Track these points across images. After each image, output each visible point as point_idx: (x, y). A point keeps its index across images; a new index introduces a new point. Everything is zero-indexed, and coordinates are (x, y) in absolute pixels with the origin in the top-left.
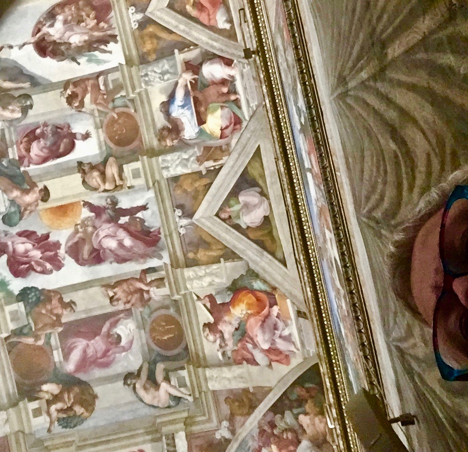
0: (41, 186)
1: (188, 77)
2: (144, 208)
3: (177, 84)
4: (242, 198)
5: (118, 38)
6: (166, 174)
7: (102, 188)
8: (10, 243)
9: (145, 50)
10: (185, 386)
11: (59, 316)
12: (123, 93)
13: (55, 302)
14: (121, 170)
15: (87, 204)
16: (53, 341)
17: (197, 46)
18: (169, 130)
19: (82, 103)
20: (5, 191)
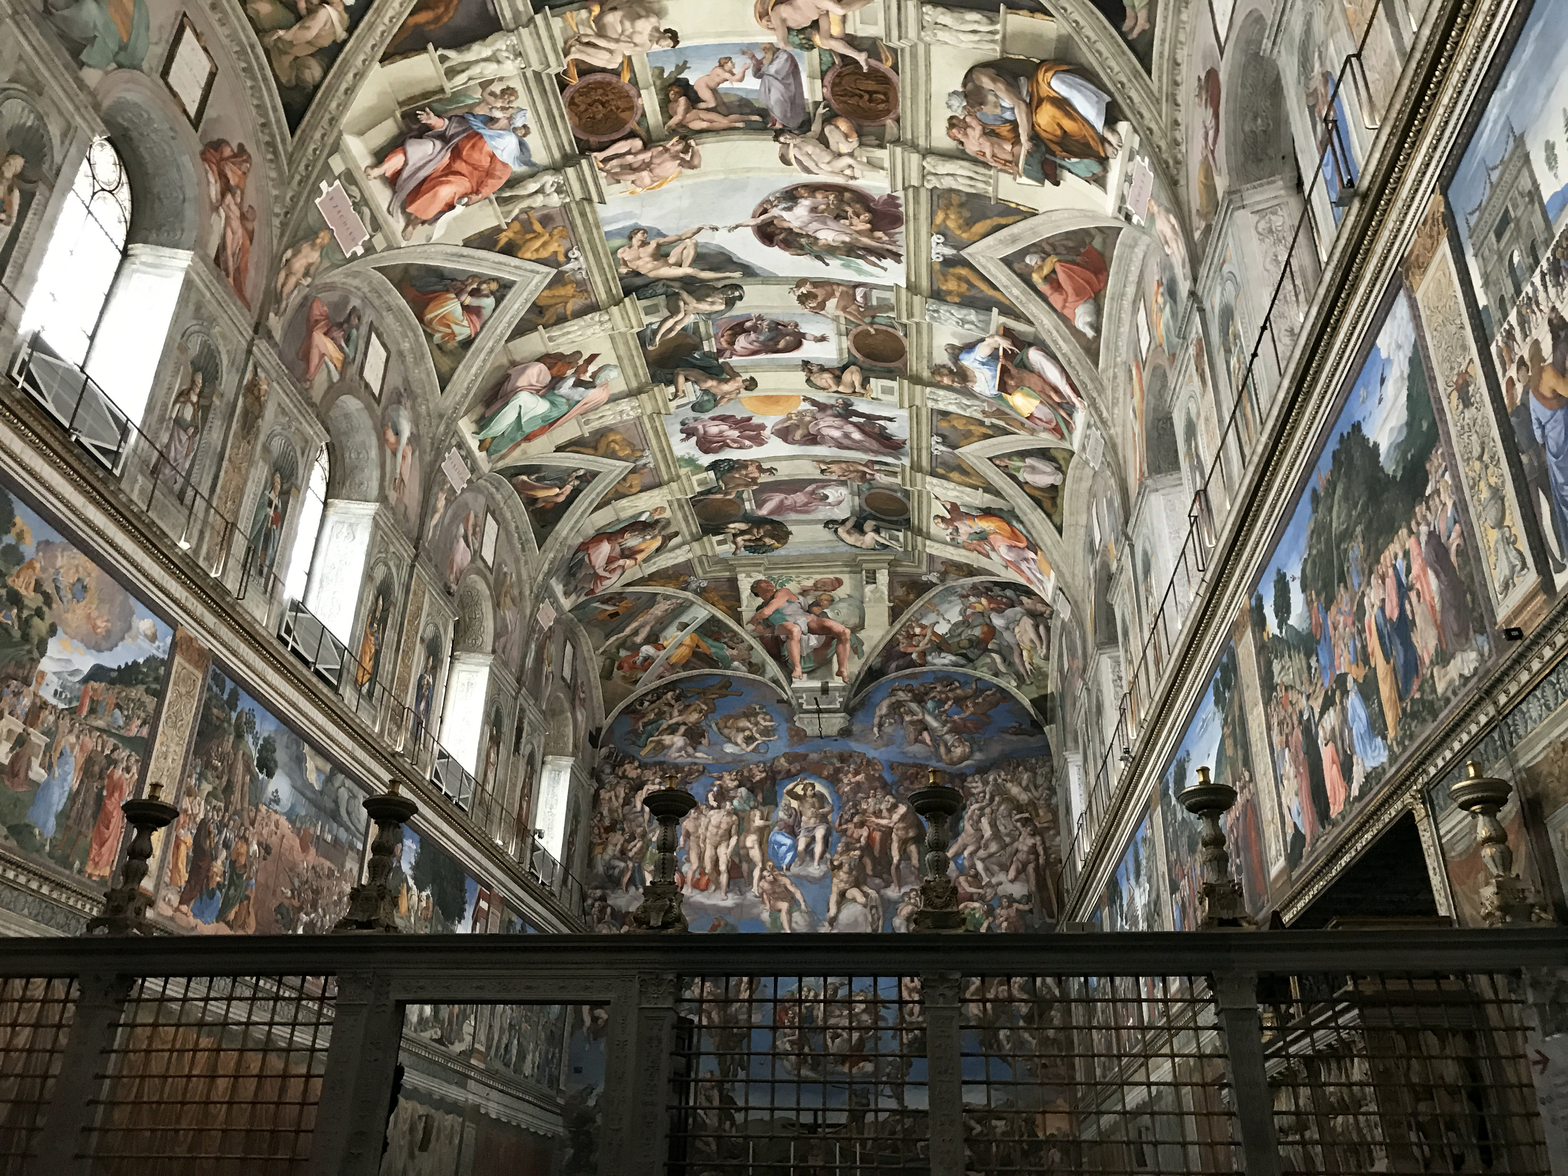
0: (746, 376)
1: (1004, 344)
2: (891, 420)
3: (982, 340)
4: (1029, 461)
6: (930, 404)
7: (834, 388)
8: (700, 427)
9: (944, 288)
10: (898, 540)
11: (754, 480)
12: (892, 315)
13: (752, 469)
14: (865, 382)
15: (806, 399)
16: (745, 496)
17: (1031, 323)
18: (951, 371)
19: (822, 306)
20: (696, 382)
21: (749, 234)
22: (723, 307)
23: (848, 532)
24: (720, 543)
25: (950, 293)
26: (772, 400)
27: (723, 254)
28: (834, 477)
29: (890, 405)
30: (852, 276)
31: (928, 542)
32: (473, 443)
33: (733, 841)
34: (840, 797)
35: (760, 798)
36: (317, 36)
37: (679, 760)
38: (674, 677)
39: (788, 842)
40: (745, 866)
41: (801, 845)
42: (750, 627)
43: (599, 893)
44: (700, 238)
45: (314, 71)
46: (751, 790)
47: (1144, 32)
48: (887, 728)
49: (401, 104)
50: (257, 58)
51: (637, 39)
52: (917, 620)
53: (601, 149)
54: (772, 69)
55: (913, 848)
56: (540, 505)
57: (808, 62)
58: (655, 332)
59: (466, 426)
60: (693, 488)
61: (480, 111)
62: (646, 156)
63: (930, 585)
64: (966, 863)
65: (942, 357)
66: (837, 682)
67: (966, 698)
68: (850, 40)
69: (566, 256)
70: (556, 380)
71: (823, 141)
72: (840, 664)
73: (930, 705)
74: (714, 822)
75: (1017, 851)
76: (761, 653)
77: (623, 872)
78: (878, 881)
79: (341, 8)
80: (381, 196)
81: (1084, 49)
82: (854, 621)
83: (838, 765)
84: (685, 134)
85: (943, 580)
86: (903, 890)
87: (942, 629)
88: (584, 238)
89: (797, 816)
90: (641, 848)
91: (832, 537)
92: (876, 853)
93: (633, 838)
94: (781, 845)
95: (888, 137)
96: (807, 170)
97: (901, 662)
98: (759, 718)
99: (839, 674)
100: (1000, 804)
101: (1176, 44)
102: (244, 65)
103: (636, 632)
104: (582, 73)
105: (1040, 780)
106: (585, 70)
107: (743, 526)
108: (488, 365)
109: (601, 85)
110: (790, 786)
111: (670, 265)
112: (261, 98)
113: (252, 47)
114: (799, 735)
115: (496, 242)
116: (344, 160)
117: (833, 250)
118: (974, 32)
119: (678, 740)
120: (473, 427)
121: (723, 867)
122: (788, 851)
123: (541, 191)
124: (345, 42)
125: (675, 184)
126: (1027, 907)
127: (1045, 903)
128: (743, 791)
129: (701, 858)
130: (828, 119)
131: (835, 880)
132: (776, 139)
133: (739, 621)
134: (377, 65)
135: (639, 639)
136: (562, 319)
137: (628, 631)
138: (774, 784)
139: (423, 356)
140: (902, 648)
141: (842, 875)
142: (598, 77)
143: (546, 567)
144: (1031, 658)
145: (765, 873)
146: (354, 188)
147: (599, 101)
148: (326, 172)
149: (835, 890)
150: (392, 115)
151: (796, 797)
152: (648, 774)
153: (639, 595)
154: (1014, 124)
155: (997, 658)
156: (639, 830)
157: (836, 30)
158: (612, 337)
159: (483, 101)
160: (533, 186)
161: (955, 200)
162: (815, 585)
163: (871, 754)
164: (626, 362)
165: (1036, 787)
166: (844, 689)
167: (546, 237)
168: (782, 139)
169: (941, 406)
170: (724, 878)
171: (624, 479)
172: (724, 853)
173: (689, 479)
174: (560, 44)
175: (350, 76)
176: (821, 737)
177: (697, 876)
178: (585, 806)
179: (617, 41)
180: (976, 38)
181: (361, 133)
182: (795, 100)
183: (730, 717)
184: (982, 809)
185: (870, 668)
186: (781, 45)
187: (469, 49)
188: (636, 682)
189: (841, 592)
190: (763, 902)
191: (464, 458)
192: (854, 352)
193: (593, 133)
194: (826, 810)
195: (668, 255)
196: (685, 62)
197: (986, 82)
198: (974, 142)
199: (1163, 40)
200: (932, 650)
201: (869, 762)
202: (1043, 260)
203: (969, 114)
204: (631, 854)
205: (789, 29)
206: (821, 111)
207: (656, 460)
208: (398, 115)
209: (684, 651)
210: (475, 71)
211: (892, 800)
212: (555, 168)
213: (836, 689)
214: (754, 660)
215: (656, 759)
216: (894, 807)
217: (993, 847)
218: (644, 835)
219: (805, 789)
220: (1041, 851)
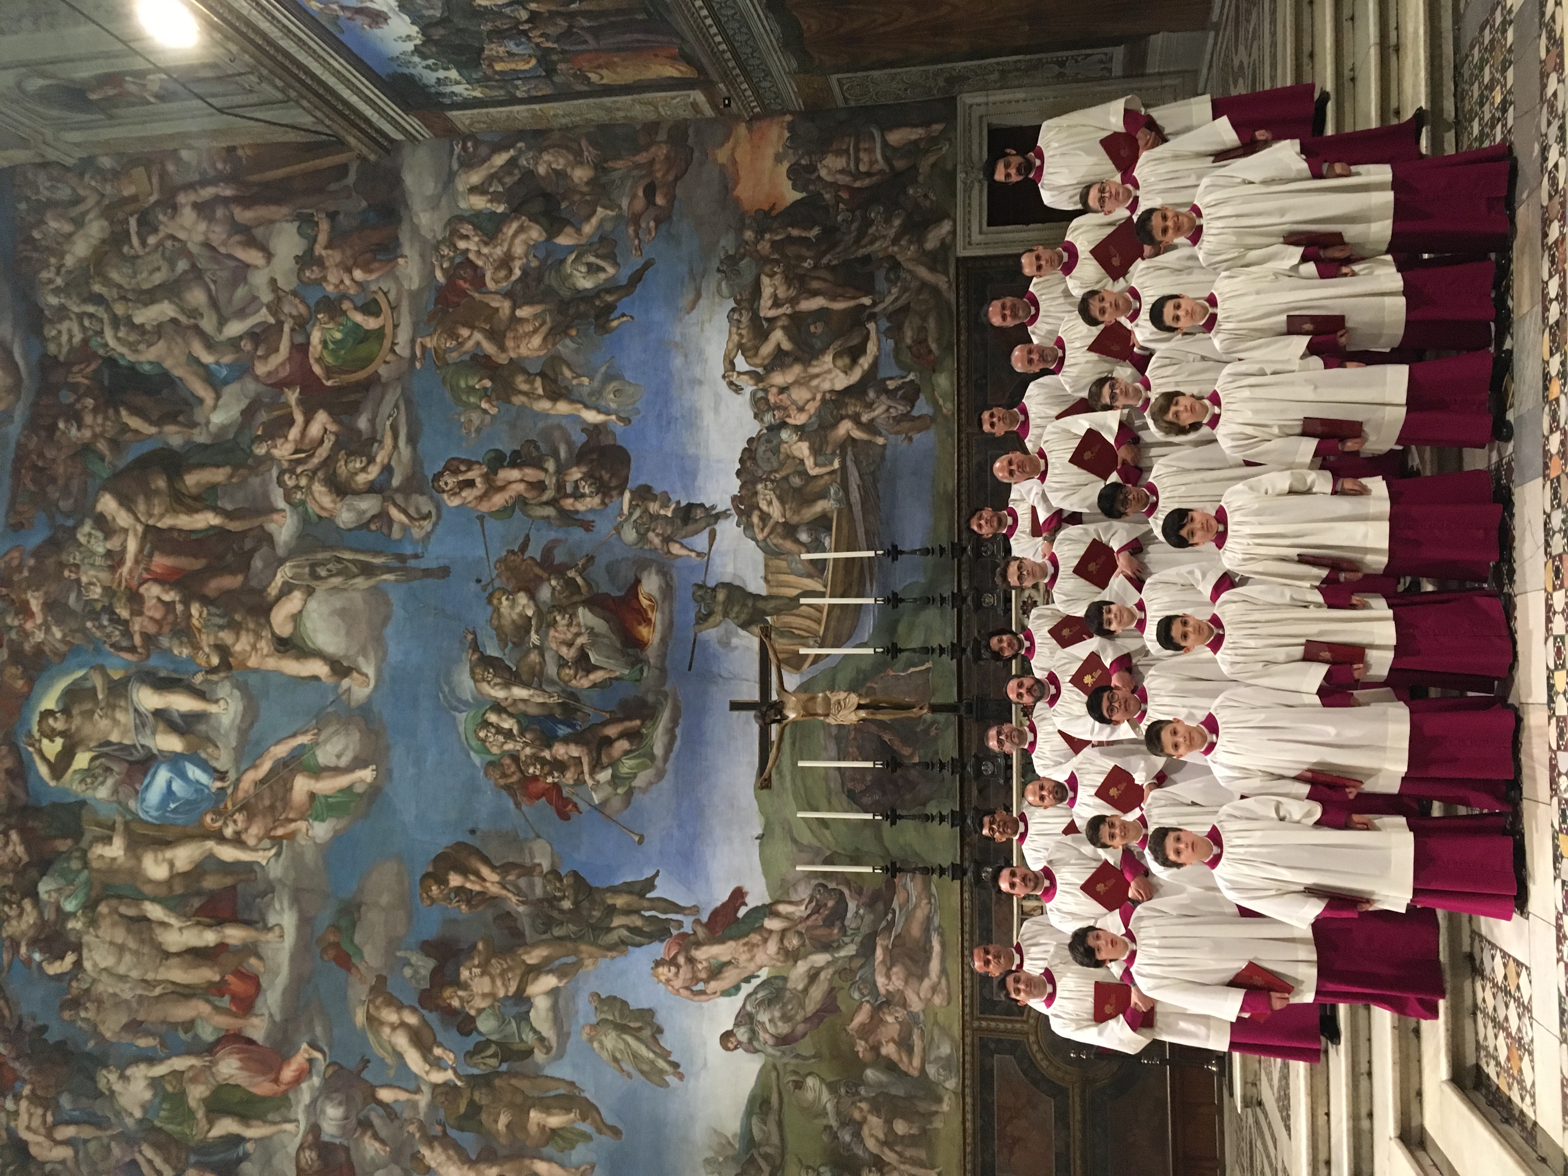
33: (154, 911)
34: (74, 650)
35: (63, 845)
39: (163, 775)
40: (210, 883)
41: (171, 743)
46: (45, 865)
55: (192, 480)
64: (227, 359)
74: (108, 960)
78: (257, 563)
86: (281, 504)
90: (157, 1146)
92: (198, 564)
94: (169, 793)
100: (107, 282)
105: (64, 193)
110: (43, 770)
121: (210, 938)
122: (183, 775)
126: (325, 224)
129: (186, 993)
131: (252, 662)
145: (229, 832)
149: (271, 663)
151: (66, 756)
165: (77, 201)
170: (235, 935)
172: (179, 934)
177: (225, 1002)
184: (116, 321)
190: (291, 836)
194: (98, 682)
211: (87, 528)
216: (103, 524)
217: (197, 297)
218: (129, 1140)
219: (51, 735)
220: (208, 192)
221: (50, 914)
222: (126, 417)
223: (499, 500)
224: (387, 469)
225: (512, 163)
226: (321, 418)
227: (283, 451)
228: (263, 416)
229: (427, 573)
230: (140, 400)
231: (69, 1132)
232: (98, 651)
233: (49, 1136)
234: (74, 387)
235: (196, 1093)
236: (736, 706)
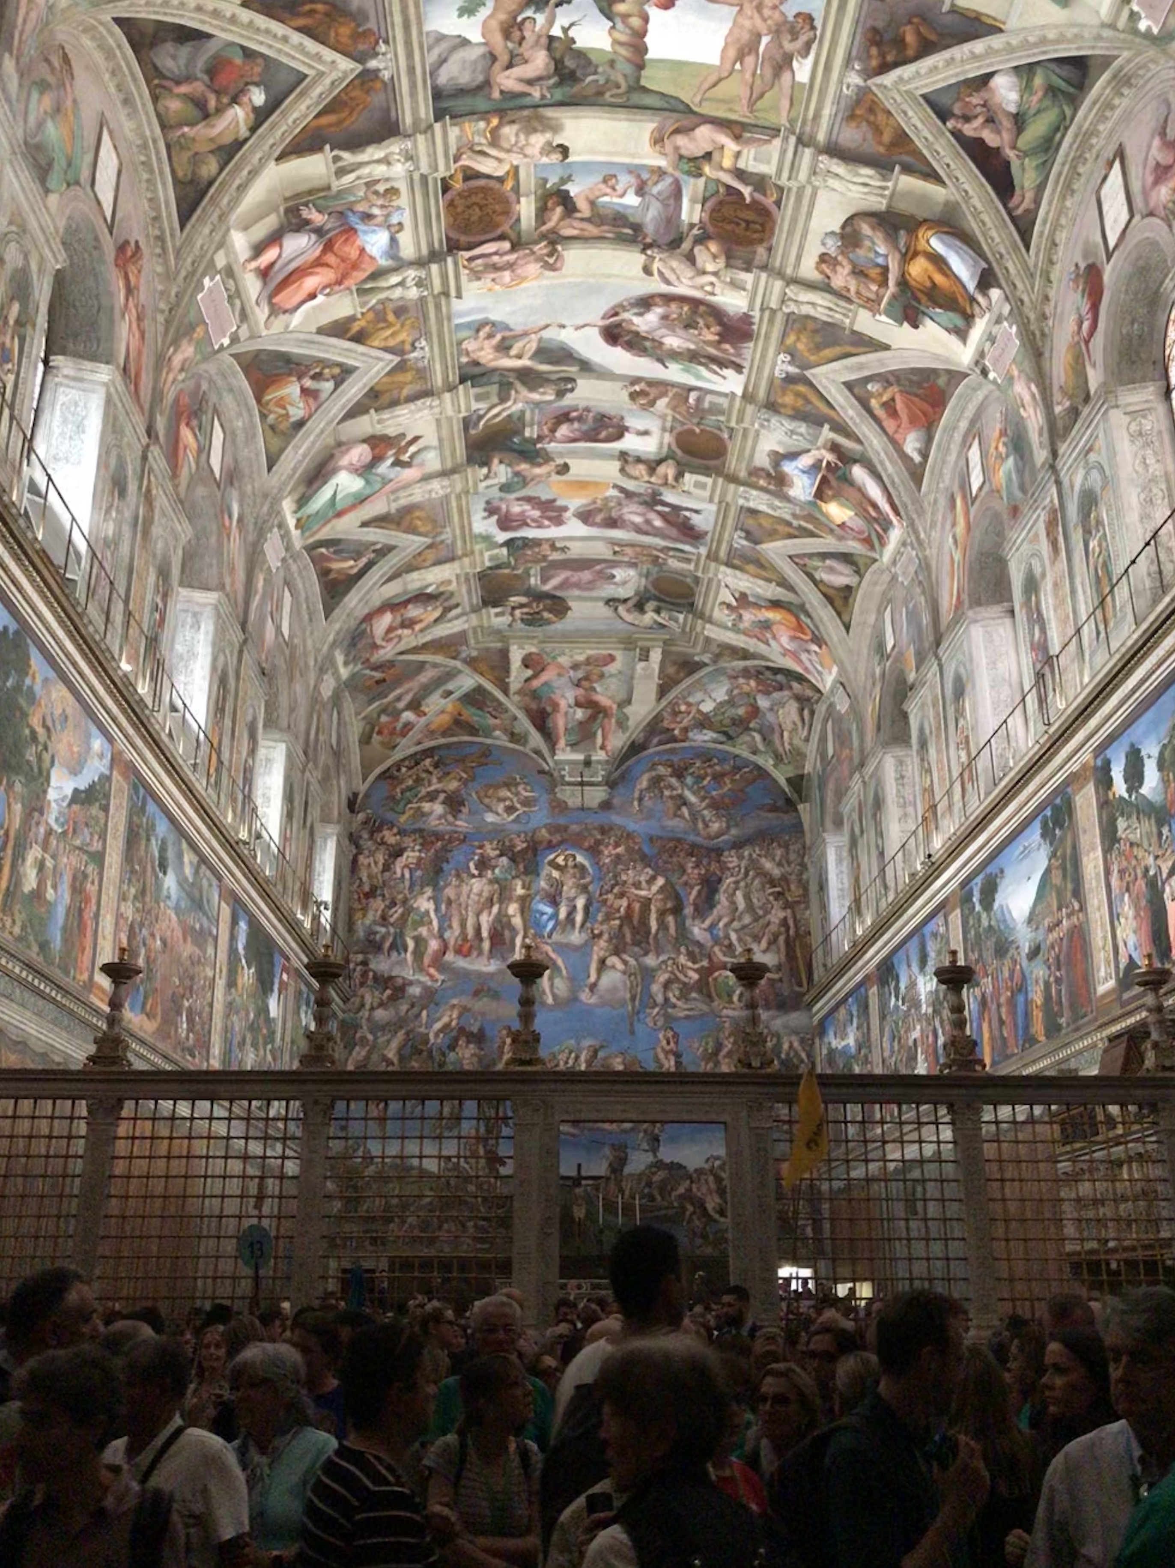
0: (560, 461)
1: (829, 457)
2: (697, 512)
3: (808, 451)
4: (828, 562)
5: (745, 371)
6: (741, 502)
7: (646, 478)
8: (504, 507)
9: (780, 401)
10: (677, 621)
11: (545, 557)
12: (722, 418)
13: (546, 547)
14: (679, 476)
15: (615, 486)
16: (532, 572)
17: (859, 441)
18: (769, 475)
19: (652, 403)
20: (509, 465)
21: (594, 335)
22: (552, 398)
23: (628, 611)
24: (497, 615)
25: (785, 406)
26: (582, 485)
27: (563, 349)
28: (626, 559)
29: (701, 499)
30: (690, 380)
31: (708, 626)
32: (291, 522)
33: (495, 909)
34: (600, 869)
35: (521, 867)
36: (220, 134)
37: (441, 828)
38: (433, 743)
39: (549, 910)
40: (507, 933)
41: (563, 913)
42: (517, 698)
43: (360, 957)
44: (546, 334)
45: (210, 167)
46: (513, 859)
47: (1027, 211)
48: (647, 802)
49: (286, 199)
50: (158, 153)
51: (528, 151)
52: (684, 698)
53: (469, 248)
54: (655, 190)
55: (670, 919)
56: (332, 576)
57: (692, 188)
58: (481, 417)
59: (287, 506)
60: (483, 562)
61: (360, 208)
62: (512, 257)
63: (702, 665)
64: (721, 934)
65: (762, 460)
66: (600, 756)
67: (723, 775)
68: (740, 174)
69: (413, 345)
70: (377, 459)
71: (691, 259)
72: (604, 737)
73: (689, 780)
74: (476, 890)
75: (769, 923)
76: (525, 724)
77: (383, 938)
78: (636, 949)
79: (249, 109)
80: (252, 286)
81: (970, 217)
82: (622, 696)
83: (599, 837)
84: (554, 240)
85: (715, 662)
86: (661, 959)
87: (707, 707)
88: (434, 329)
89: (558, 885)
90: (402, 915)
91: (613, 615)
92: (635, 922)
93: (393, 904)
94: (543, 914)
95: (756, 262)
96: (668, 282)
97: (663, 737)
98: (520, 788)
99: (603, 747)
100: (753, 879)
101: (1056, 226)
102: (143, 158)
103: (399, 699)
104: (466, 178)
105: (792, 856)
106: (470, 175)
107: (523, 600)
108: (317, 445)
109: (483, 190)
110: (552, 857)
111: (510, 357)
112: (155, 191)
113: (155, 141)
114: (560, 807)
115: (348, 330)
116: (227, 255)
117: (675, 355)
118: (865, 185)
119: (438, 808)
120: (294, 507)
121: (485, 934)
122: (550, 919)
123: (402, 284)
124: (246, 140)
125: (534, 283)
126: (778, 976)
127: (794, 972)
128: (504, 860)
129: (463, 925)
130: (700, 240)
131: (595, 948)
132: (643, 251)
133: (506, 692)
134: (273, 163)
135: (401, 705)
136: (394, 403)
137: (391, 697)
138: (535, 855)
139: (254, 435)
140: (665, 724)
141: (602, 943)
142: (481, 182)
143: (331, 638)
144: (791, 739)
145: (527, 940)
146: (231, 282)
147: (477, 204)
148: (211, 269)
149: (595, 958)
150: (276, 210)
151: (558, 867)
152: (408, 841)
153: (409, 663)
154: (885, 269)
155: (758, 737)
156: (400, 897)
157: (727, 163)
158: (438, 421)
159: (366, 198)
160: (394, 279)
161: (811, 325)
162: (588, 659)
163: (632, 826)
164: (446, 444)
165: (789, 863)
166: (607, 762)
167: (398, 326)
168: (649, 252)
169: (752, 504)
170: (486, 945)
171: (420, 554)
172: (486, 921)
173: (481, 554)
174: (453, 151)
175: (245, 172)
176: (582, 809)
177: (460, 942)
178: (346, 871)
179: (509, 151)
180: (866, 190)
181: (245, 228)
182: (671, 219)
183: (490, 786)
184: (737, 883)
185: (633, 743)
186: (670, 170)
187: (363, 151)
188: (394, 747)
189: (613, 668)
191: (282, 537)
192: (674, 447)
193: (465, 233)
194: (588, 880)
195: (509, 348)
196: (570, 176)
197: (866, 229)
198: (841, 278)
199: (1045, 222)
200: (695, 726)
201: (629, 836)
202: (885, 388)
203: (842, 253)
204: (392, 920)
205: (681, 157)
206: (695, 231)
207: (454, 537)
208: (282, 209)
209: (446, 719)
210: (365, 171)
211: (650, 872)
212: (420, 263)
213: (599, 762)
214: (516, 731)
215: (416, 826)
216: (653, 879)
217: (747, 919)
218: (405, 901)
219: (566, 859)
220: (791, 922)
221: (493, 862)
222: (697, 888)
223: (662, 1056)
224: (674, 1006)
225: (802, 1061)
226: (695, 976)
227: (683, 959)
228: (697, 950)
229: (632, 1024)
230: (703, 895)
231: (407, 875)
232: (600, 879)
233: (406, 866)
234: (709, 864)
235: (423, 931)
236: (579, 1166)
